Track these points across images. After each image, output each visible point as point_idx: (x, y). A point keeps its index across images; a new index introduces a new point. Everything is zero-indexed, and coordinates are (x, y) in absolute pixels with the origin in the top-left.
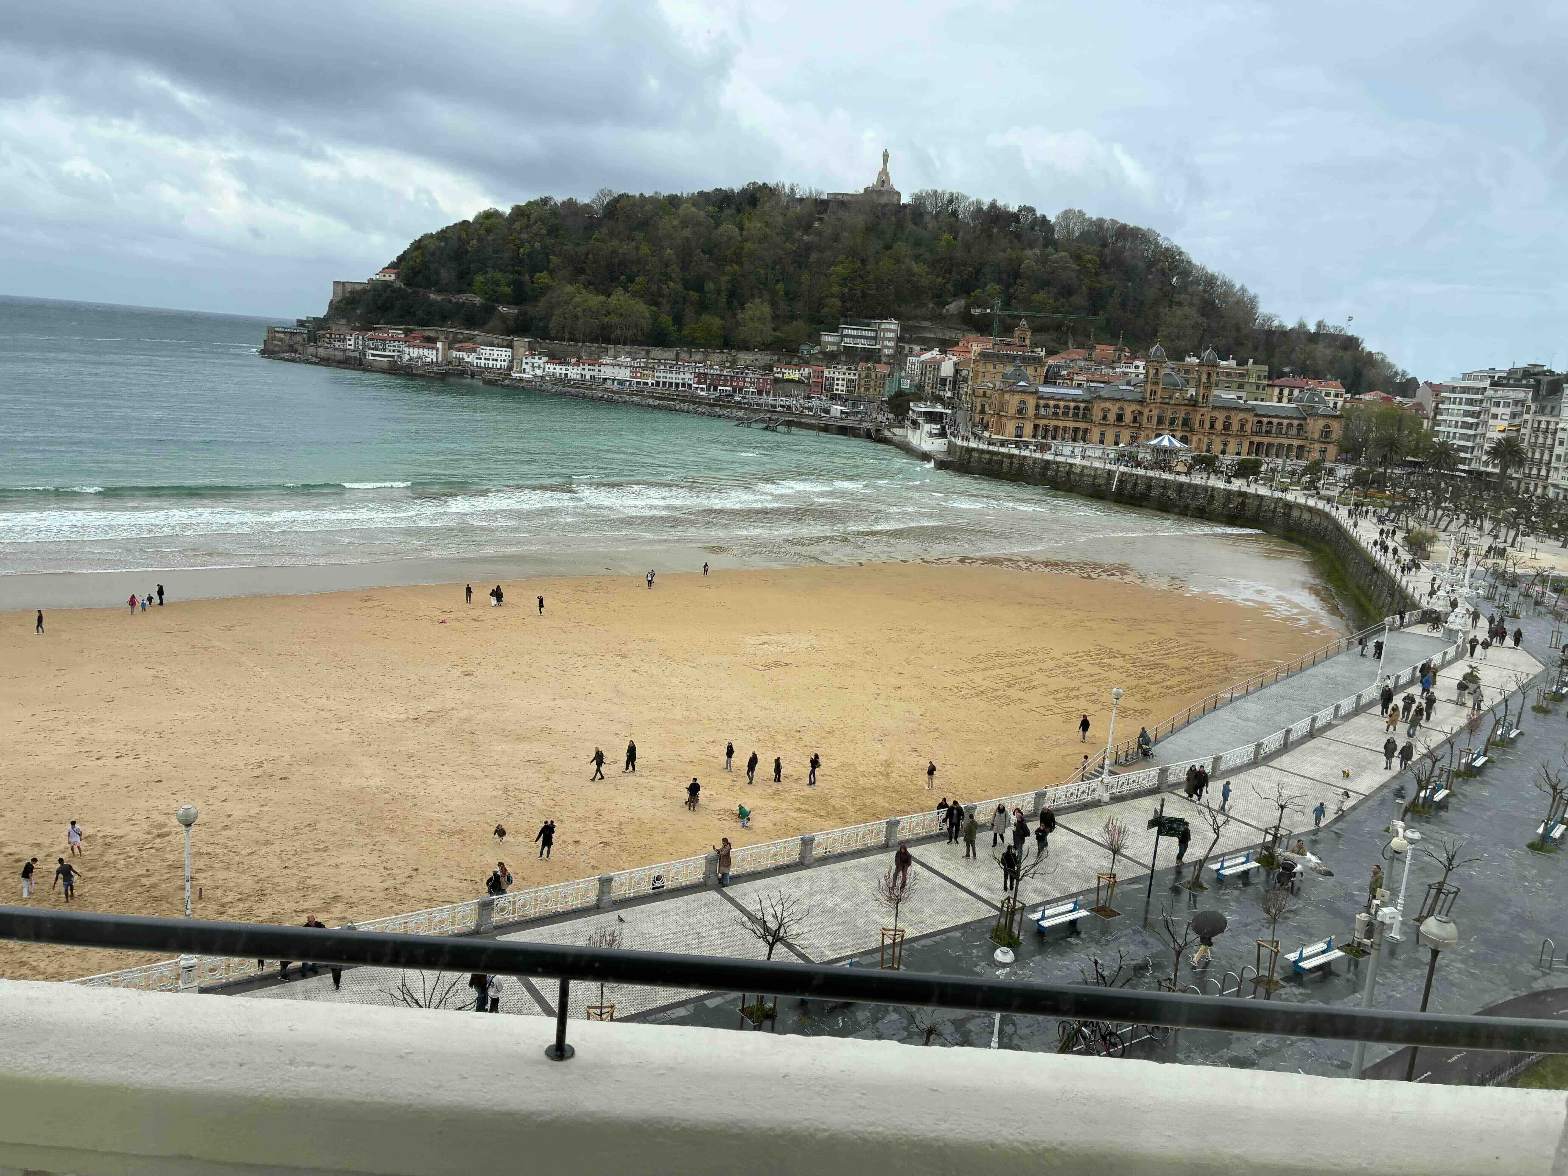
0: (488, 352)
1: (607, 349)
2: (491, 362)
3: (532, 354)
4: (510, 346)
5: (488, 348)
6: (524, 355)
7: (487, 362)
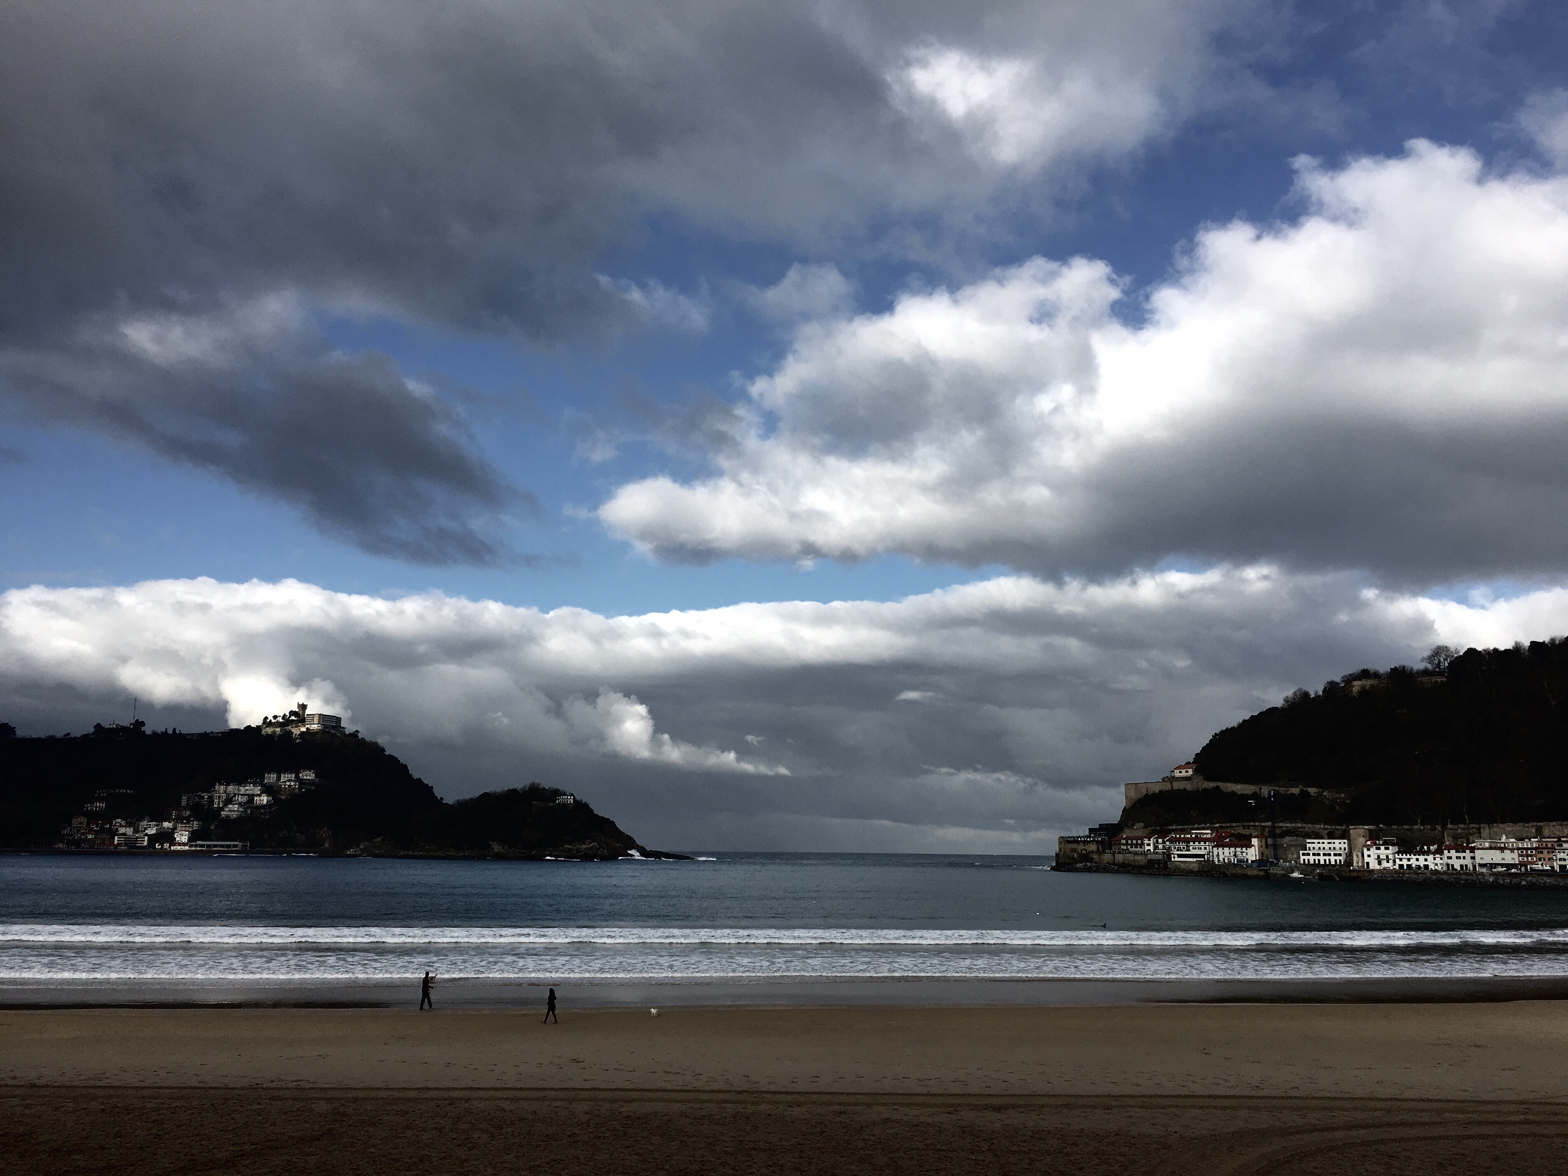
0: (1316, 846)
1: (1479, 829)
2: (1322, 858)
3: (1375, 844)
4: (1344, 835)
5: (1316, 841)
6: (1365, 846)
7: (1316, 858)
